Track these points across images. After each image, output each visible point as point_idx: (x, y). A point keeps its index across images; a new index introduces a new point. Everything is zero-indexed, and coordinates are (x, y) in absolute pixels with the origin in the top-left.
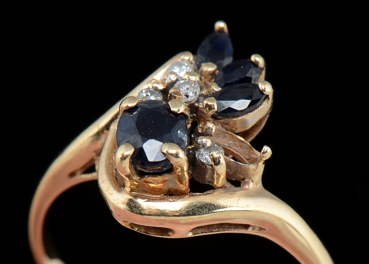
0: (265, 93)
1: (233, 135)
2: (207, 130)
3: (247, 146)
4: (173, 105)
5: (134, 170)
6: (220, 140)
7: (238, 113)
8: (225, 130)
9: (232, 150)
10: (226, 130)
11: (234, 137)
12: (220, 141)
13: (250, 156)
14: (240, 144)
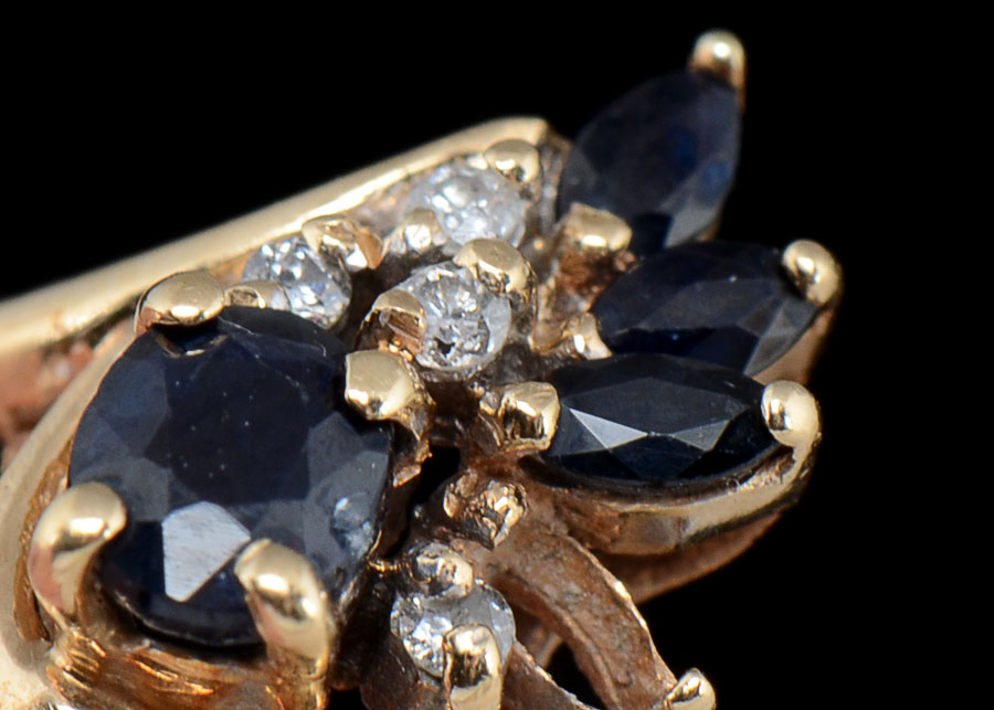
0: (775, 434)
1: (590, 562)
2: (477, 518)
3: (631, 629)
4: (360, 379)
5: (100, 601)
6: (531, 562)
7: (635, 487)
8: (564, 531)
9: (568, 621)
10: (571, 534)
11: (593, 572)
12: (529, 569)
13: (633, 676)
14: (608, 612)
